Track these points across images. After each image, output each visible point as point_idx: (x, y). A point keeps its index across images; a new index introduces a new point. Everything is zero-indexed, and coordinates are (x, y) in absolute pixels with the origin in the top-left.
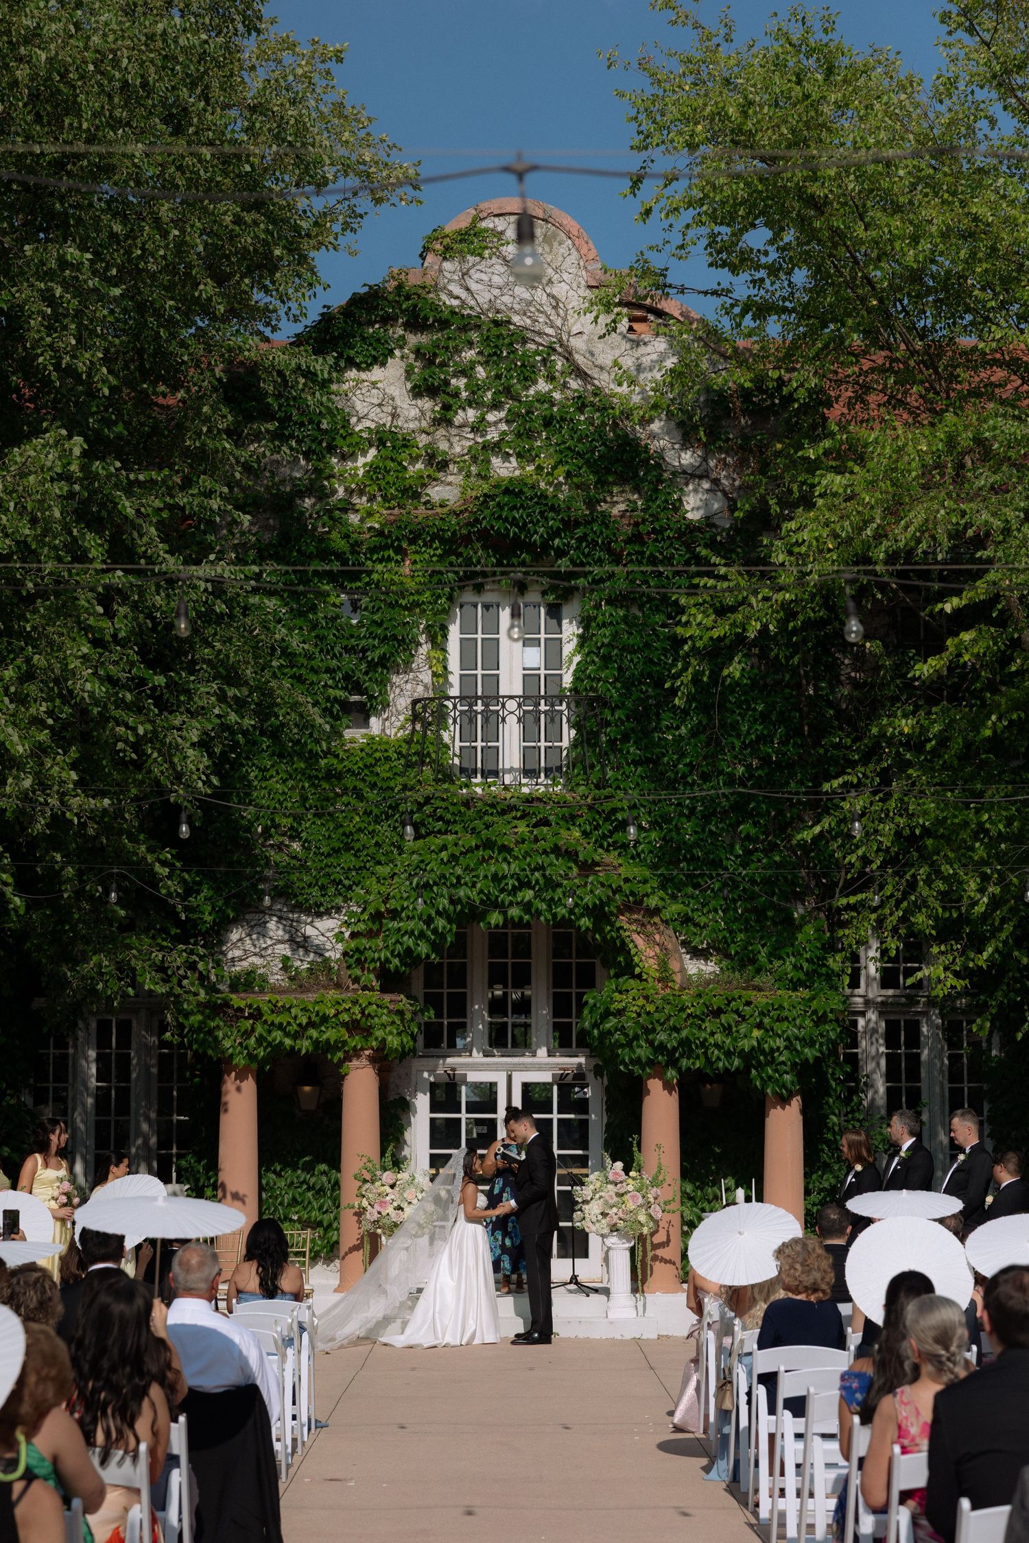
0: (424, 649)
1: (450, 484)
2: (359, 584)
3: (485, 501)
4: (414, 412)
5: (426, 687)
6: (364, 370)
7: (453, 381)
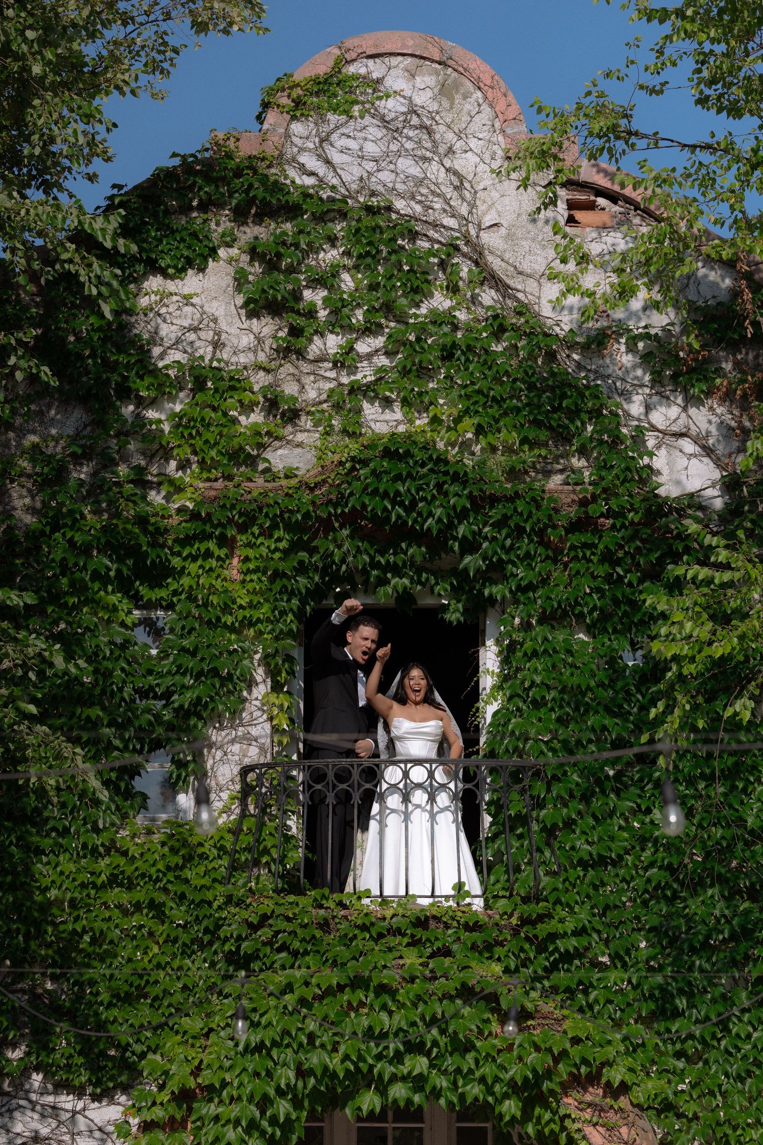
0: (261, 690)
1: (299, 445)
2: (163, 593)
3: (353, 469)
4: (246, 340)
5: (262, 748)
6: (172, 278)
7: (307, 294)
